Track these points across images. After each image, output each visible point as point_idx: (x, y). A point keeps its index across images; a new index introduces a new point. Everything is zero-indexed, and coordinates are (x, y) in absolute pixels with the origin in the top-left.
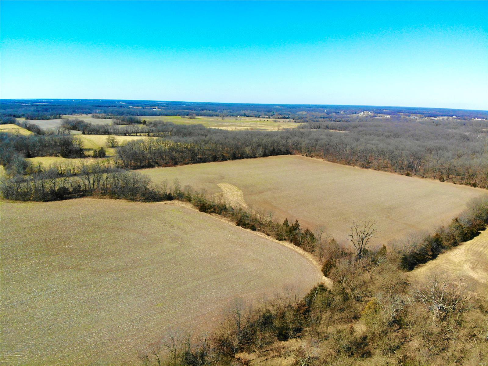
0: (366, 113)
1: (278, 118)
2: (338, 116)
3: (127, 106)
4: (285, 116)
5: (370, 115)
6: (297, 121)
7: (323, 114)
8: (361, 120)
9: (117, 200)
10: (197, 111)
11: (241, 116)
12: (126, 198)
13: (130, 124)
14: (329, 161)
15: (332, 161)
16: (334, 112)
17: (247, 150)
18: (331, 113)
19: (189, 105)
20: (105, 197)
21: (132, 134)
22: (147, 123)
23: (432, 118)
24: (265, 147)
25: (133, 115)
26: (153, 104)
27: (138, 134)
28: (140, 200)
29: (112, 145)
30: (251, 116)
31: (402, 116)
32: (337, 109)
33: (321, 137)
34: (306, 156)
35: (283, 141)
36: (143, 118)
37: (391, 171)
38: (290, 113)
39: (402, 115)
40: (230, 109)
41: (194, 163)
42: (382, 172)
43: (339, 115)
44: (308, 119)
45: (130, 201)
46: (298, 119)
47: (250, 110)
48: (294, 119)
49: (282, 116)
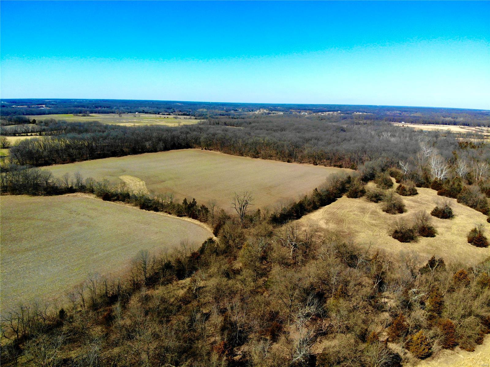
0: (262, 110)
1: (179, 115)
2: (237, 114)
3: (10, 106)
4: (186, 113)
5: (265, 113)
6: (197, 118)
7: (222, 112)
8: (257, 117)
9: (19, 195)
10: (90, 108)
11: (140, 112)
12: (28, 193)
13: (17, 124)
14: (225, 153)
15: (228, 153)
16: (233, 110)
17: (148, 144)
18: (230, 110)
19: (80, 102)
20: (6, 194)
21: (22, 134)
22: (36, 122)
23: (320, 113)
24: (165, 141)
25: (19, 114)
26: (40, 102)
27: (29, 134)
28: (42, 194)
29: (4, 145)
30: (150, 113)
31: (293, 113)
32: (235, 106)
33: (217, 132)
34: (206, 149)
35: (184, 136)
36: (32, 118)
37: (275, 160)
38: (191, 110)
39: (293, 112)
40: (127, 106)
41: (93, 159)
42: (269, 160)
43: (237, 112)
44: (208, 116)
45: (32, 196)
46: (199, 116)
47: (149, 107)
48: (194, 116)
49: (182, 113)
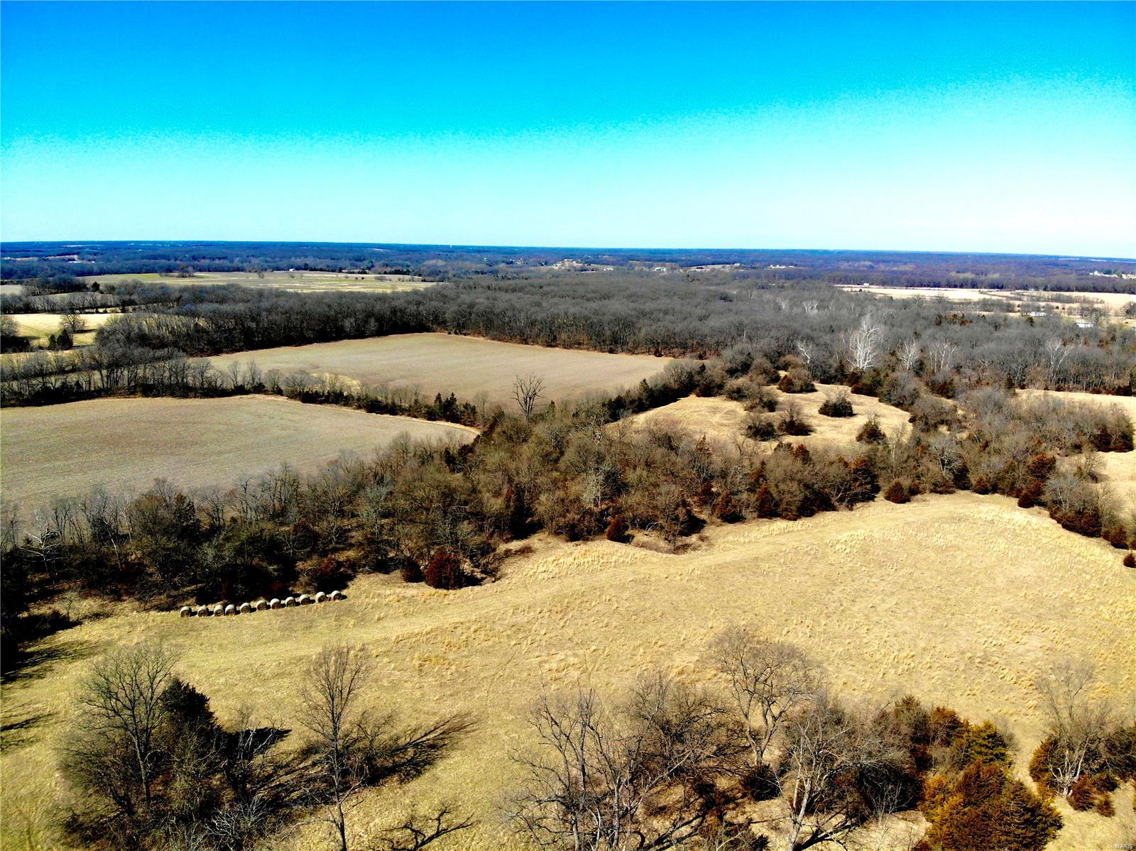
0: (567, 263)
1: (385, 273)
2: (512, 270)
4: (399, 268)
5: (574, 267)
6: (427, 279)
7: (479, 266)
8: (556, 275)
11: (298, 269)
16: (503, 262)
18: (497, 263)
23: (694, 269)
30: (321, 270)
31: (637, 268)
32: (509, 254)
37: (588, 349)
38: (409, 263)
39: (636, 265)
43: (513, 267)
44: (450, 275)
46: (429, 275)
47: (321, 258)
48: (420, 275)
49: (393, 270)
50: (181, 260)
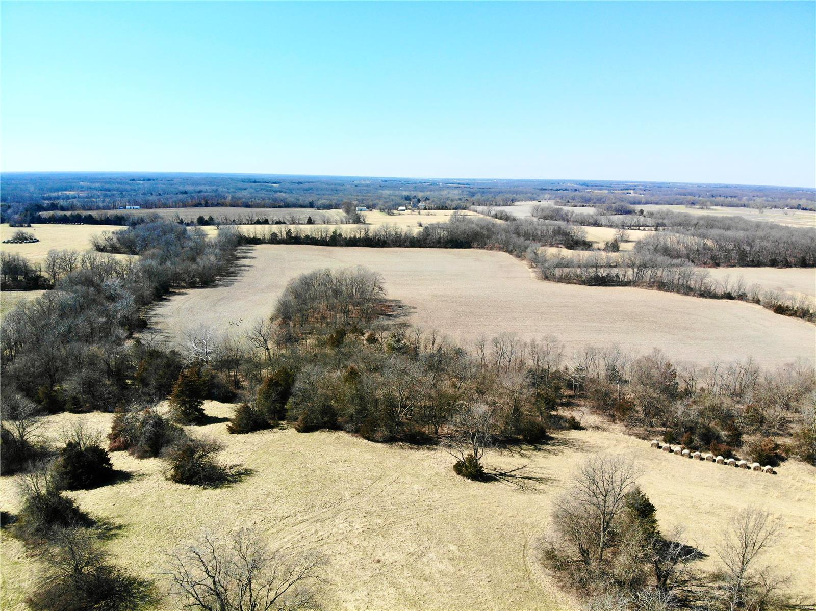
11: (792, 208)
22: (644, 213)
29: (621, 238)
36: (637, 208)
40: (766, 196)
50: (703, 197)
